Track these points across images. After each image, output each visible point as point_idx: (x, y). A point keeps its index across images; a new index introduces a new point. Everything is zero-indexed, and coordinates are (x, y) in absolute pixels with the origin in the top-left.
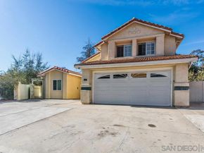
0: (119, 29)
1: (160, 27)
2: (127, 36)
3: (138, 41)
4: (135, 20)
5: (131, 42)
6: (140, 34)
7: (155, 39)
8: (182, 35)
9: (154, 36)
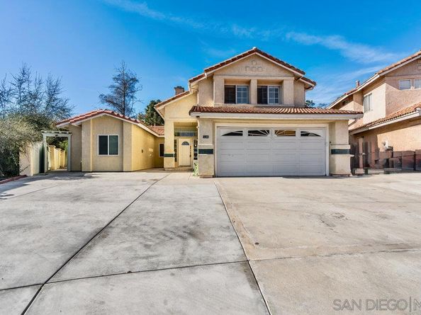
0: (233, 60)
1: (290, 67)
2: (243, 72)
3: (259, 82)
4: (257, 50)
5: (249, 82)
6: (263, 73)
7: (281, 83)
8: (314, 83)
9: (281, 78)
